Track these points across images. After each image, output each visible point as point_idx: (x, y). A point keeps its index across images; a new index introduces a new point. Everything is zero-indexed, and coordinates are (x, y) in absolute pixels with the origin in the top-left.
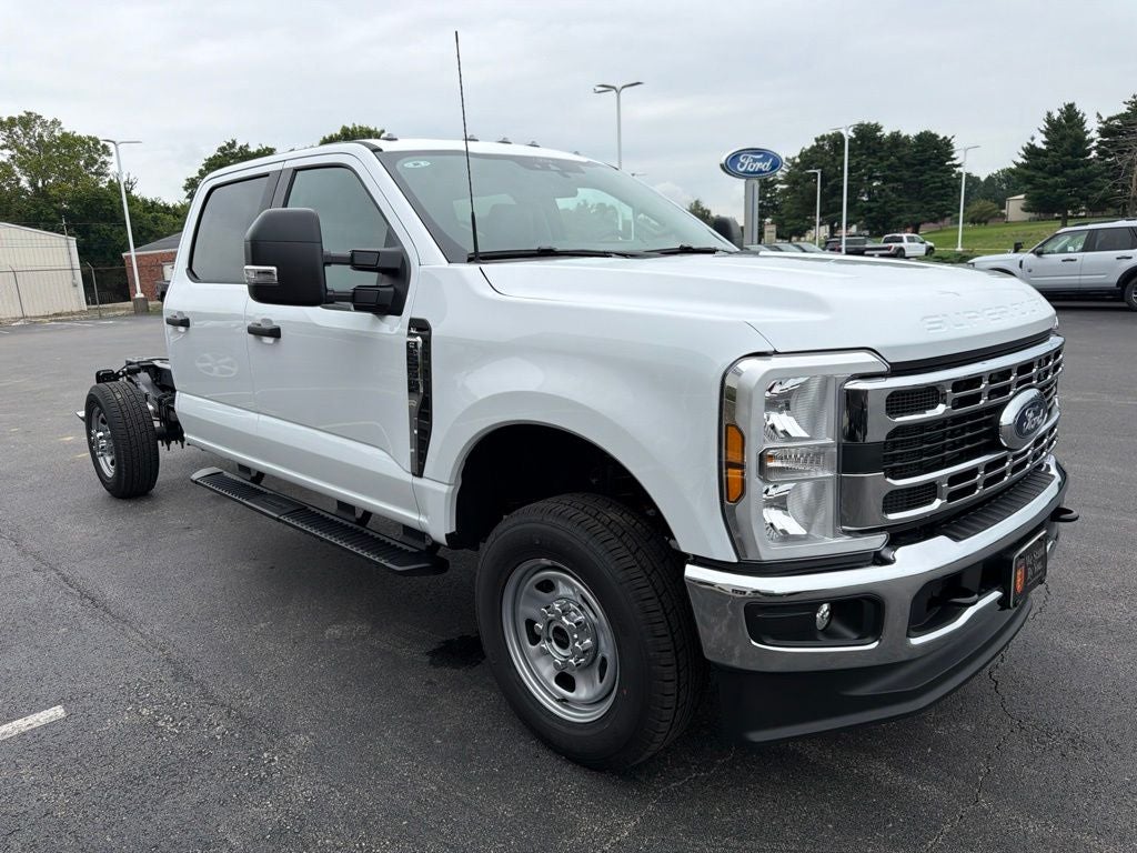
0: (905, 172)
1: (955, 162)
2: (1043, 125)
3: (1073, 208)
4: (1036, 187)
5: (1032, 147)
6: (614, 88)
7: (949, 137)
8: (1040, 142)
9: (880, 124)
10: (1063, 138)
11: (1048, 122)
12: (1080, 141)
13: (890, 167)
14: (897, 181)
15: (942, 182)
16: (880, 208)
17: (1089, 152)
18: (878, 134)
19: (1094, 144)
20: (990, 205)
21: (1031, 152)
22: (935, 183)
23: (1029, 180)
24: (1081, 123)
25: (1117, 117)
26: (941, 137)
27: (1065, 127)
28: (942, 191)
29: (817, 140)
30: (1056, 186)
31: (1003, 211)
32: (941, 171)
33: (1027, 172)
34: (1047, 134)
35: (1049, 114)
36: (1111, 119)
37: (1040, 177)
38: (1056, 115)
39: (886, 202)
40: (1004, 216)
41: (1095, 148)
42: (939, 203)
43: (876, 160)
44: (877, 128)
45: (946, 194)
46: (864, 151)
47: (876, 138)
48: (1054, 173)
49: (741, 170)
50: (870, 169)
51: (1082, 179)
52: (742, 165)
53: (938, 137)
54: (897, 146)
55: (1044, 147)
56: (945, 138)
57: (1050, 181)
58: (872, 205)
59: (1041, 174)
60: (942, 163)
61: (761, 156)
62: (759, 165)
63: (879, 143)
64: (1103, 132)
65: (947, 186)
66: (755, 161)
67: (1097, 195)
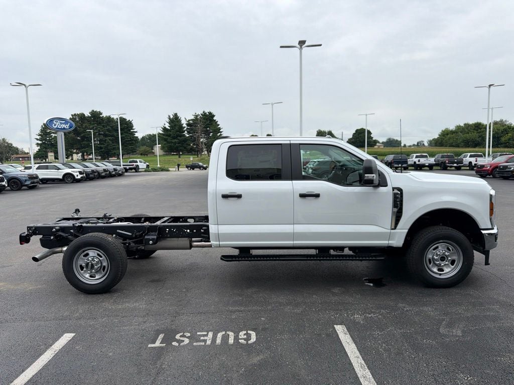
0: (114, 133)
1: (135, 130)
2: (168, 120)
3: (182, 151)
4: (168, 142)
5: (165, 127)
6: (25, 85)
7: (131, 120)
8: (167, 126)
9: (101, 112)
10: (175, 125)
11: (169, 119)
12: (181, 127)
13: (108, 130)
14: (112, 136)
15: (130, 138)
16: (106, 147)
17: (184, 132)
18: (101, 116)
19: (185, 129)
20: (148, 149)
21: (165, 129)
22: (128, 138)
23: (166, 140)
24: (180, 121)
25: (192, 120)
26: (128, 120)
27: (175, 121)
28: (131, 142)
29: (72, 115)
30: (175, 143)
31: (153, 151)
32: (130, 134)
33: (164, 137)
34: (169, 123)
35: (169, 116)
36: (189, 120)
37: (169, 139)
38: (172, 117)
39: (108, 145)
40: (153, 153)
41: (186, 130)
42: (130, 147)
43: (101, 127)
44: (101, 114)
45: (132, 143)
46: (95, 122)
47: (100, 117)
48: (174, 138)
49: (56, 127)
50: (99, 130)
51: (184, 141)
52: (55, 125)
53: (126, 119)
54: (110, 122)
55: (169, 128)
56: (129, 120)
57: (173, 141)
58: (102, 146)
59: (169, 138)
60: (130, 130)
61: (64, 122)
62: (63, 126)
63: (102, 120)
64: (188, 125)
65: (132, 140)
66: (61, 123)
67: (189, 147)
